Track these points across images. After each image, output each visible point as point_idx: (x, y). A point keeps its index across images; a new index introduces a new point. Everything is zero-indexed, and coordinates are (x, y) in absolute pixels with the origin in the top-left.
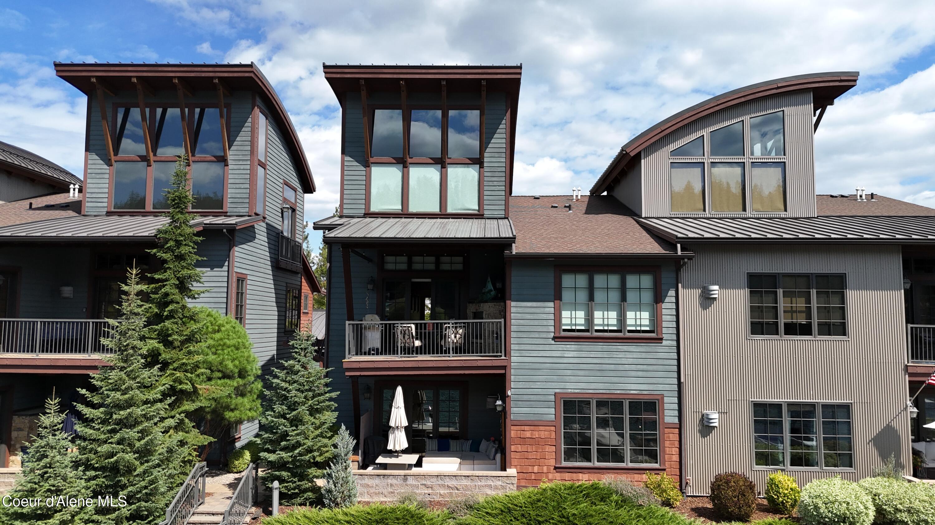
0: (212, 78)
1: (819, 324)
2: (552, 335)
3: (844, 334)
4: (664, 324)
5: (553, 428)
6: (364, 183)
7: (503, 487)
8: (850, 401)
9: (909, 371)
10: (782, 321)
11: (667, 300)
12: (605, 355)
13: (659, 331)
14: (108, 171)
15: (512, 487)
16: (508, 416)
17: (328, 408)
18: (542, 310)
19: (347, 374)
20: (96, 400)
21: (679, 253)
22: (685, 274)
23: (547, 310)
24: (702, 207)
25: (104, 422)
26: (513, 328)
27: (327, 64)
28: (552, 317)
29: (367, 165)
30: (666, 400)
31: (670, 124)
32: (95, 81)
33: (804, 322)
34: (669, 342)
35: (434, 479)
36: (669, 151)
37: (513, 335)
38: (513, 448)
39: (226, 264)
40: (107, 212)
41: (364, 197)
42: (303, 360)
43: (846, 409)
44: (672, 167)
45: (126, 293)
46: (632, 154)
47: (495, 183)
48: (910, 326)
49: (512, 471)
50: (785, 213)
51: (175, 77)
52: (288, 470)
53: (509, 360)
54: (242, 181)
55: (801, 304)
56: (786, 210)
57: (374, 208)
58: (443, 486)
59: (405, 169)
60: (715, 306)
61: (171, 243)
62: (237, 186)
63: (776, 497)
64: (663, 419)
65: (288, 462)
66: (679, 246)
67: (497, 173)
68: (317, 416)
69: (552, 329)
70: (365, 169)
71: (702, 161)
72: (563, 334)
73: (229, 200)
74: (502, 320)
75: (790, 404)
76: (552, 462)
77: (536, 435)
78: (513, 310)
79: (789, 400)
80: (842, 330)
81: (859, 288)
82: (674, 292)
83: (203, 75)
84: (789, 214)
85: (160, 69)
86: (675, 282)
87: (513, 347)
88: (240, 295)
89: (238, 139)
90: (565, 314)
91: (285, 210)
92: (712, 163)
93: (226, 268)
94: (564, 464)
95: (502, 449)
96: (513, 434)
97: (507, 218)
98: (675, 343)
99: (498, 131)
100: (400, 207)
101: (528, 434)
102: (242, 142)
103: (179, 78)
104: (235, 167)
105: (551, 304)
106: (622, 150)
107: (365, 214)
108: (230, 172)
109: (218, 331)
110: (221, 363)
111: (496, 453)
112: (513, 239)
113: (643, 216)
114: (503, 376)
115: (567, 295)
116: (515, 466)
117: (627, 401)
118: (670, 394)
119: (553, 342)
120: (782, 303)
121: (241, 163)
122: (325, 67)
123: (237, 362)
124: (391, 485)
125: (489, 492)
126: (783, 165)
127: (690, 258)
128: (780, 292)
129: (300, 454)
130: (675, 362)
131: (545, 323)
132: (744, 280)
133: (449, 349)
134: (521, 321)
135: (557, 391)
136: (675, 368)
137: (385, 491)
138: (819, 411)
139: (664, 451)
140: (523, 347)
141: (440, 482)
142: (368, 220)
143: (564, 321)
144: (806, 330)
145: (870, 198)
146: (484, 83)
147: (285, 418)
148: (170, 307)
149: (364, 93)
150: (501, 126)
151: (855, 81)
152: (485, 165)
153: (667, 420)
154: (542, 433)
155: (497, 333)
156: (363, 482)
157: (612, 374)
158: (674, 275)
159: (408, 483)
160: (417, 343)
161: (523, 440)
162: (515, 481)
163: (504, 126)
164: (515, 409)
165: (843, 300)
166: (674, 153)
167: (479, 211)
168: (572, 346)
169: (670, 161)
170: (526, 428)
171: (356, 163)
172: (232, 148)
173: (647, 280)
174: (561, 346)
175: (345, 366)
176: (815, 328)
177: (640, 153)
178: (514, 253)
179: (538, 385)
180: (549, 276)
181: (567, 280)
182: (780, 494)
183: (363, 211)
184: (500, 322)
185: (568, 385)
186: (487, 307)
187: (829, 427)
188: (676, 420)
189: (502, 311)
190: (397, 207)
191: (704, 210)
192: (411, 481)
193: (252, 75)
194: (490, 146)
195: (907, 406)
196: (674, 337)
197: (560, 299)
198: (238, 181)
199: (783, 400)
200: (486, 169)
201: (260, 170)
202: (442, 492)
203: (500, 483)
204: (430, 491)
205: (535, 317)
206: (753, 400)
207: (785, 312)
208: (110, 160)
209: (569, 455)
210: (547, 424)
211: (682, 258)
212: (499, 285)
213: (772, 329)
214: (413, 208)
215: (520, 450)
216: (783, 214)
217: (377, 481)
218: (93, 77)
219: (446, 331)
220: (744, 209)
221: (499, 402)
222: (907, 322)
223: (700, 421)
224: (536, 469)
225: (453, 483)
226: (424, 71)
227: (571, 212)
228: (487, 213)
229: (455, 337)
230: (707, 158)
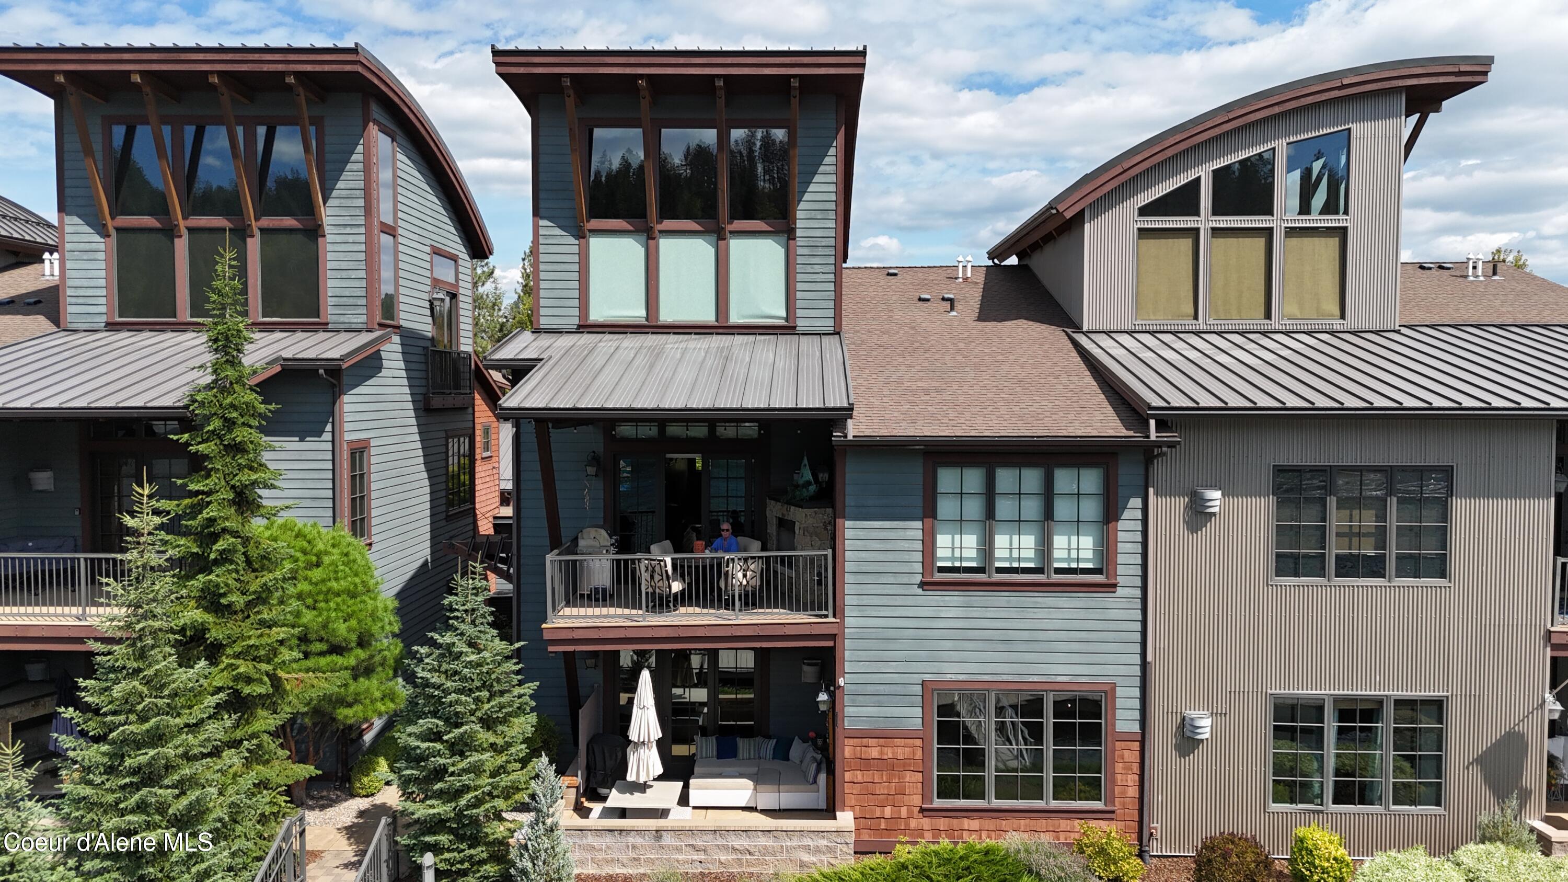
0: (283, 74)
1: (1399, 557)
2: (918, 579)
3: (1443, 575)
4: (1121, 559)
5: (918, 742)
6: (576, 267)
7: (830, 850)
8: (1445, 694)
9: (1553, 641)
10: (1334, 550)
11: (1126, 514)
12: (1013, 613)
13: (1111, 572)
14: (102, 247)
15: (845, 849)
16: (839, 722)
17: (521, 710)
18: (901, 534)
19: (550, 649)
20: (93, 727)
21: (1153, 436)
22: (1159, 469)
23: (910, 534)
24: (1192, 311)
25: (111, 770)
26: (848, 567)
27: (501, 46)
28: (919, 545)
29: (581, 234)
30: (1119, 692)
31: (1139, 158)
32: (62, 80)
33: (1371, 553)
34: (1128, 589)
35: (710, 837)
36: (1136, 207)
37: (848, 578)
38: (848, 776)
39: (329, 427)
40: (108, 324)
41: (576, 294)
42: (470, 630)
43: (1436, 707)
44: (1140, 238)
45: (136, 533)
46: (1068, 215)
47: (817, 269)
48: (1560, 560)
49: (845, 819)
50: (1342, 321)
51: (212, 72)
52: (451, 831)
53: (842, 625)
54: (351, 265)
55: (1369, 521)
56: (1343, 317)
57: (597, 315)
58: (726, 848)
59: (651, 242)
60: (1211, 528)
61: (215, 424)
62: (344, 274)
63: (1308, 873)
64: (1114, 725)
65: (448, 820)
66: (1152, 423)
67: (820, 249)
68: (500, 728)
69: (918, 568)
70: (577, 242)
71: (1196, 226)
72: (939, 577)
73: (331, 301)
74: (829, 552)
75: (1337, 700)
76: (917, 800)
77: (889, 753)
78: (848, 534)
79: (1337, 692)
80: (1439, 567)
81: (1474, 494)
82: (1139, 500)
83: (266, 68)
84: (1348, 324)
85: (183, 56)
86: (1142, 483)
87: (848, 600)
88: (359, 480)
89: (340, 185)
90: (943, 541)
91: (436, 303)
92: (1213, 229)
93: (327, 436)
94: (938, 803)
95: (828, 763)
96: (848, 752)
97: (838, 333)
98: (1138, 593)
99: (822, 169)
100: (643, 313)
101: (874, 753)
102: (349, 192)
103: (220, 74)
104: (338, 239)
105: (919, 524)
106: (1050, 206)
107: (580, 326)
108: (329, 247)
109: (318, 565)
110: (325, 626)
111: (818, 771)
112: (848, 411)
113: (1085, 329)
114: (832, 650)
115: (946, 507)
116: (852, 808)
117: (1051, 695)
118: (1128, 682)
119: (920, 591)
120: (1336, 520)
121: (348, 230)
122: (496, 53)
123: (353, 623)
124: (634, 847)
125: (806, 858)
126: (1342, 233)
127: (1172, 445)
128: (1332, 502)
129: (469, 806)
130: (1138, 626)
131: (906, 557)
132: (1267, 478)
133: (733, 596)
134: (863, 554)
135: (927, 677)
136: (1138, 637)
137: (623, 857)
138: (1389, 711)
139: (1114, 782)
140: (866, 600)
141: (720, 842)
142: (586, 339)
143: (940, 553)
144: (1375, 568)
145: (1491, 273)
146: (795, 83)
147: (442, 742)
148: (220, 545)
149: (570, 102)
150: (827, 160)
151: (1485, 73)
152: (799, 233)
153: (1121, 727)
154: (900, 750)
155: (819, 574)
156: (585, 842)
157: (1023, 647)
158: (1142, 471)
159: (663, 843)
160: (676, 587)
161: (865, 764)
162: (851, 839)
163: (831, 160)
164: (851, 709)
165: (1445, 516)
166: (1144, 211)
167: (787, 319)
168: (954, 598)
169: (1136, 227)
170: (871, 742)
171: (558, 231)
172: (331, 202)
173: (1091, 480)
174: (935, 598)
175: (546, 636)
176: (1391, 565)
177: (1083, 210)
178: (850, 437)
179: (892, 667)
180: (915, 473)
181: (947, 479)
182: (1316, 868)
183: (576, 321)
184: (826, 556)
185: (946, 668)
186: (802, 517)
187: (1406, 739)
188: (1136, 728)
189: (830, 523)
190: (636, 312)
191: (1196, 317)
192: (667, 840)
193: (360, 69)
194: (807, 197)
195: (1544, 701)
196: (1138, 582)
197: (934, 515)
198: (344, 265)
199: (1327, 692)
200: (799, 242)
201: (385, 239)
202: (723, 858)
203: (825, 842)
204: (702, 856)
205: (889, 545)
206: (1273, 691)
207: (1338, 535)
208: (105, 225)
209: (947, 789)
210: (907, 735)
211: (1158, 445)
212: (824, 476)
213: (1316, 567)
214: (666, 316)
215: (860, 779)
216: (1337, 324)
217: (608, 840)
218: (59, 72)
219: (728, 566)
220: (1268, 316)
221: (823, 697)
222: (1557, 553)
223: (1177, 728)
224: (888, 812)
225: (741, 842)
226: (682, 60)
227: (954, 313)
228: (801, 324)
229: (745, 576)
230: (1205, 221)
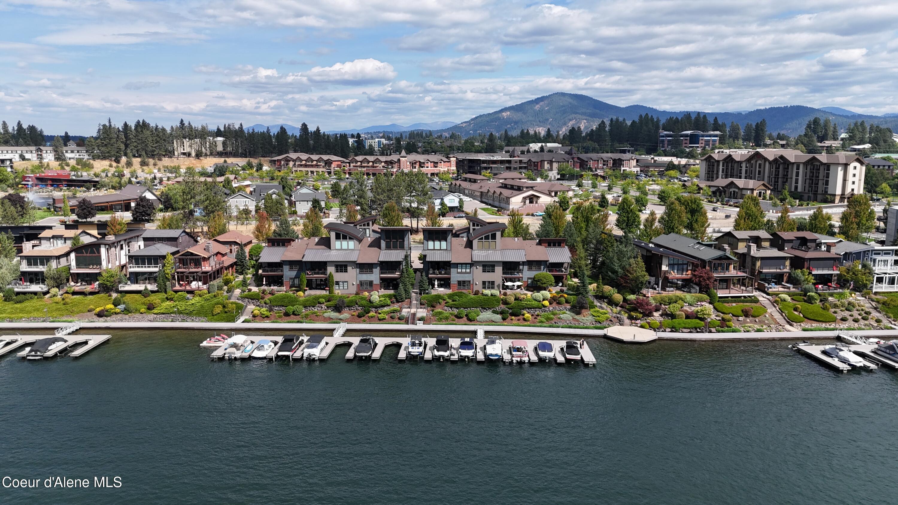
4: (471, 271)
5: (456, 285)
9: (502, 277)
11: (472, 268)
12: (463, 275)
17: (427, 282)
18: (455, 269)
29: (428, 241)
30: (471, 281)
38: (451, 287)
43: (494, 282)
53: (451, 276)
56: (496, 248)
57: (429, 248)
59: (434, 242)
76: (456, 289)
80: (494, 272)
89: (406, 237)
97: (451, 250)
98: (472, 274)
108: (405, 243)
113: (473, 249)
114: (450, 279)
116: (452, 290)
117: (466, 281)
119: (457, 274)
120: (487, 268)
126: (496, 241)
134: (453, 271)
136: (472, 277)
140: (453, 274)
143: (458, 271)
144: (489, 272)
152: (447, 241)
157: (464, 278)
158: (473, 265)
164: (452, 282)
167: (446, 249)
169: (478, 241)
170: (453, 285)
173: (469, 265)
178: (451, 263)
180: (456, 265)
181: (459, 265)
184: (450, 271)
190: (433, 248)
191: (483, 248)
197: (458, 268)
203: (450, 292)
220: (489, 248)
222: (503, 271)
230: (484, 240)
